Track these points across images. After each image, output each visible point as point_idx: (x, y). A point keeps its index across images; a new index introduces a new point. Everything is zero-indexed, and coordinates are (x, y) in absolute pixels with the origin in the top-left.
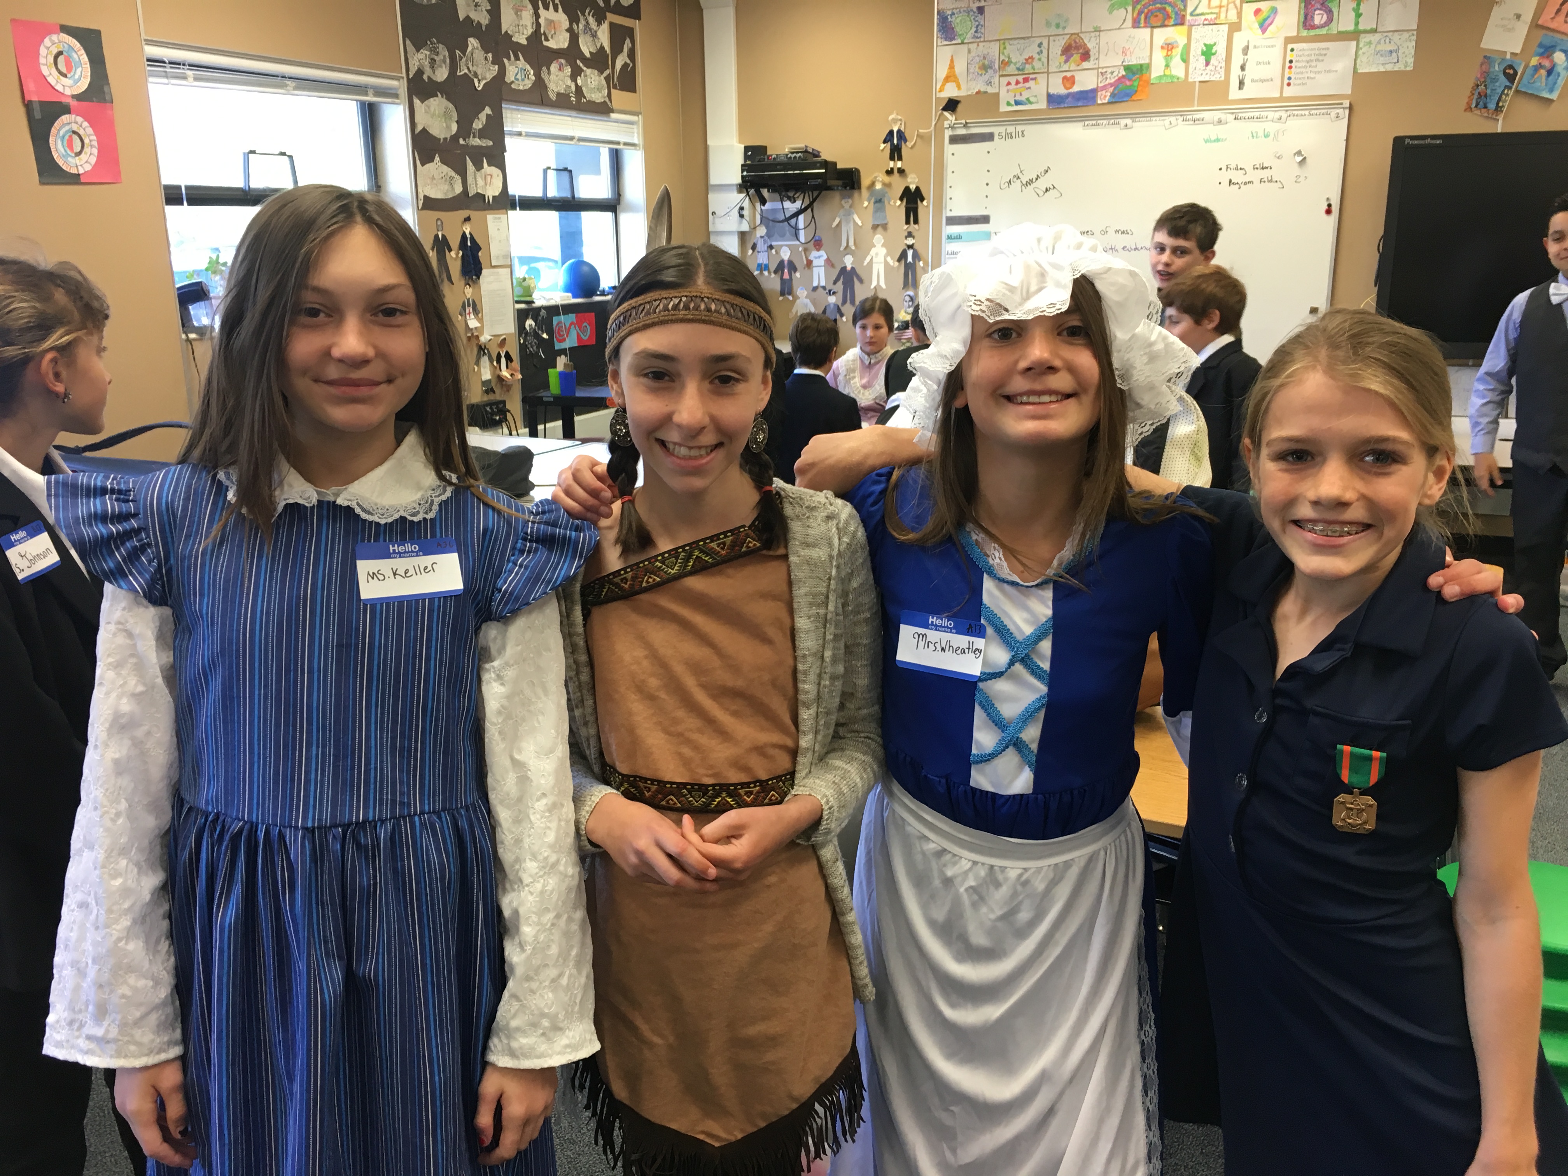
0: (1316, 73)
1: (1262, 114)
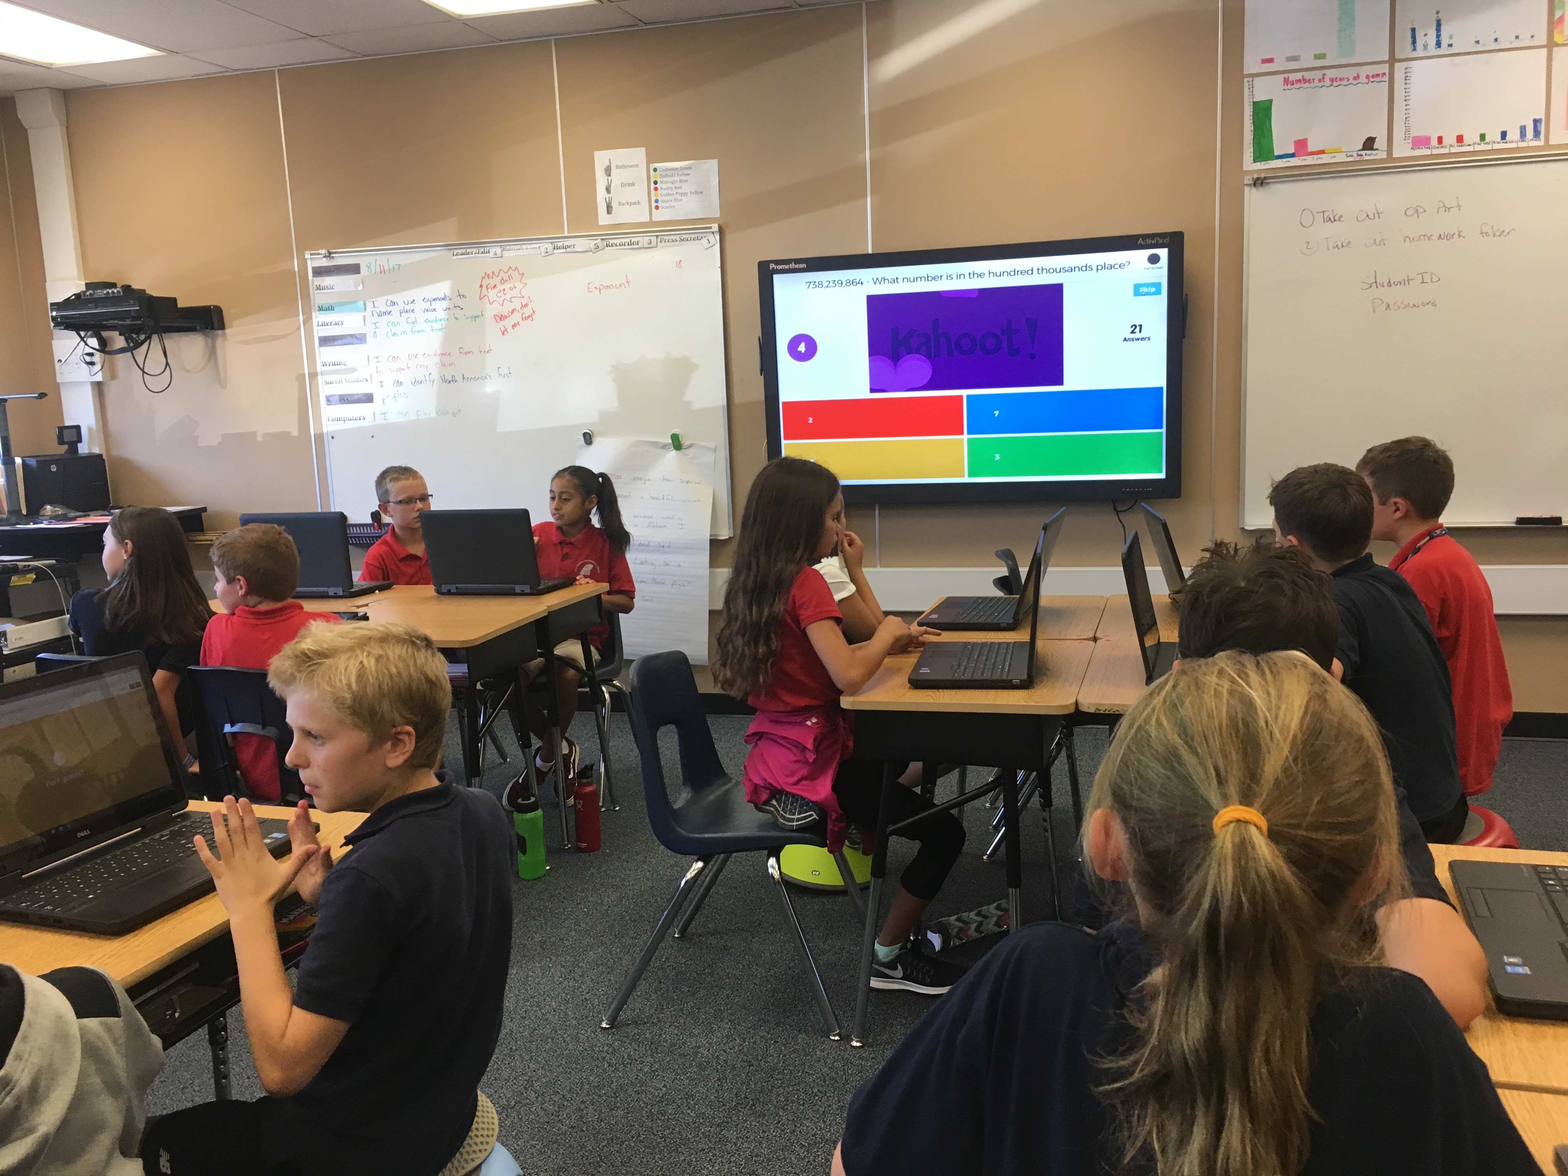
0: (681, 194)
1: (633, 240)
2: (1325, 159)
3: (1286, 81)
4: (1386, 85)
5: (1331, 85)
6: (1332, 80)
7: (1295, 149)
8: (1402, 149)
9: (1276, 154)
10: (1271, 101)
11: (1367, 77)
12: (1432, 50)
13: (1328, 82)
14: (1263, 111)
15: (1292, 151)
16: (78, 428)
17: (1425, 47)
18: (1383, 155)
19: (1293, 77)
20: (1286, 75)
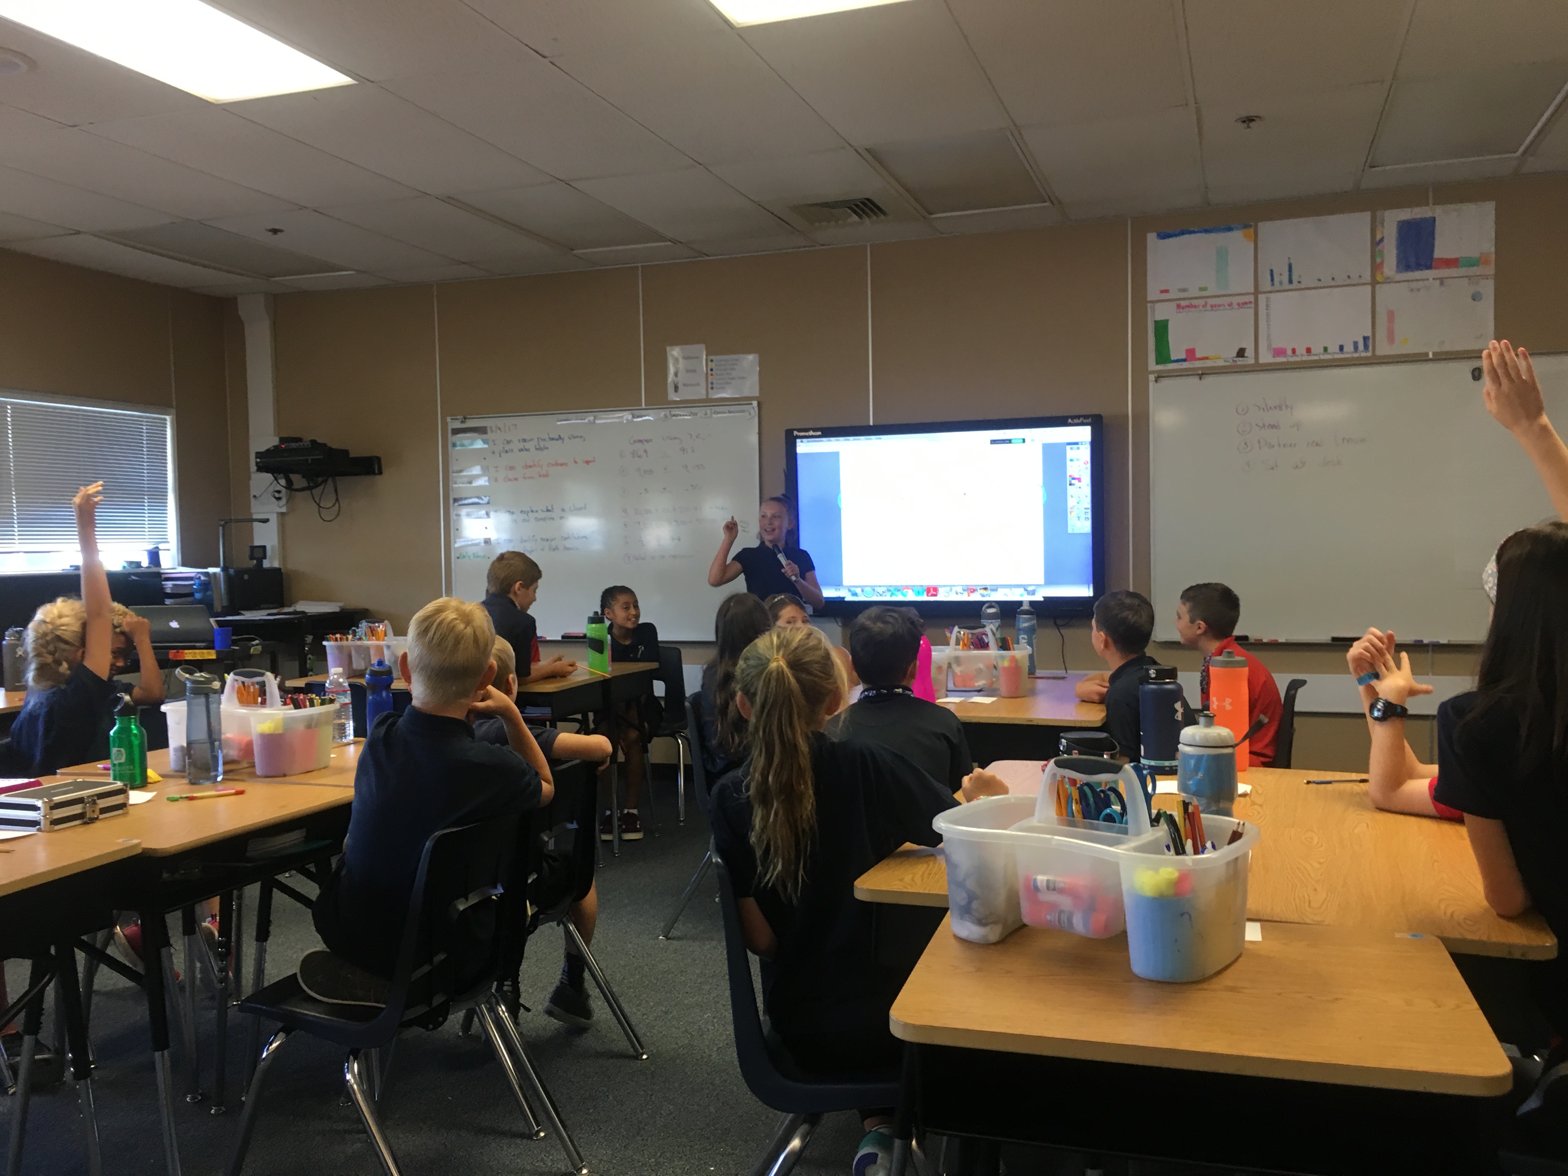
0: (731, 379)
1: (693, 412)
2: (1208, 364)
3: (1179, 306)
4: (1252, 311)
5: (1212, 310)
6: (1212, 306)
7: (1187, 355)
8: (1266, 357)
9: (1172, 358)
10: (1168, 320)
11: (1238, 304)
12: (1286, 286)
13: (1209, 307)
14: (1162, 328)
15: (1184, 356)
16: (264, 547)
17: (1281, 283)
18: (1252, 361)
19: (1183, 303)
20: (1178, 302)
